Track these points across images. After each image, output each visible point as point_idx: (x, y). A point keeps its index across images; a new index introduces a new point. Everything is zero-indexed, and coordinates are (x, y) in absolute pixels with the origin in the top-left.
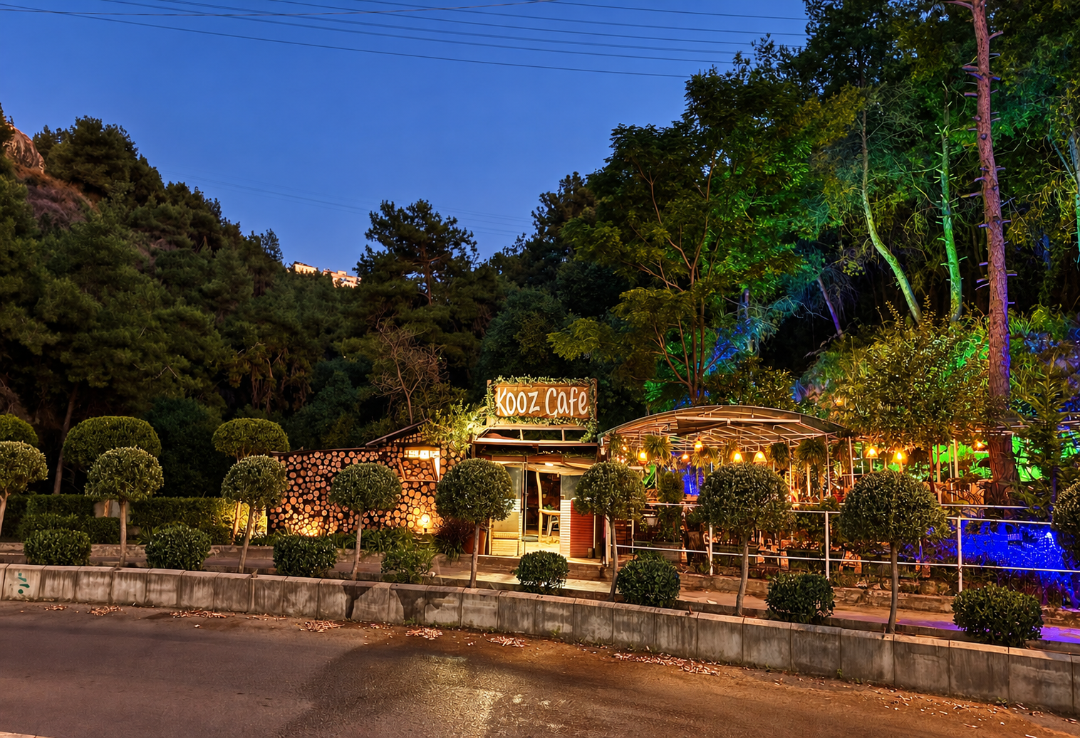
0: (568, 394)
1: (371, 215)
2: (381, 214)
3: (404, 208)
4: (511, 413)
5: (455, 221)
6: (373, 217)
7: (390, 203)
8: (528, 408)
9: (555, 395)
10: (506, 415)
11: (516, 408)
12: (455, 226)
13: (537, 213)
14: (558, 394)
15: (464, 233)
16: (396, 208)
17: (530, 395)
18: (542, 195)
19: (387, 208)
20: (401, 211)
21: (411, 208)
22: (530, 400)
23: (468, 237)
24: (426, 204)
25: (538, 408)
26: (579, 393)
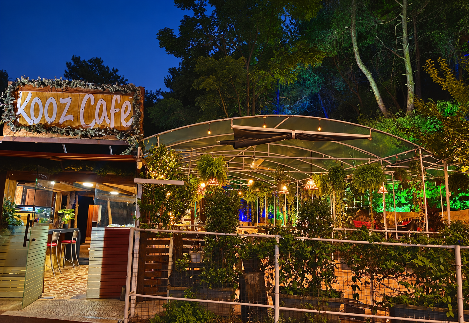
0: (109, 102)
1: (67, 63)
2: (73, 63)
3: (86, 60)
4: (37, 121)
5: (117, 71)
6: (68, 64)
7: (77, 56)
8: (58, 117)
9: (92, 103)
10: (30, 123)
11: (43, 117)
12: (117, 73)
13: (167, 78)
14: (96, 101)
15: (123, 78)
16: (82, 59)
17: (62, 101)
18: (169, 69)
19: (76, 59)
20: (84, 61)
21: (91, 61)
22: (61, 108)
23: (125, 81)
24: (100, 59)
25: (71, 117)
26: (122, 102)
